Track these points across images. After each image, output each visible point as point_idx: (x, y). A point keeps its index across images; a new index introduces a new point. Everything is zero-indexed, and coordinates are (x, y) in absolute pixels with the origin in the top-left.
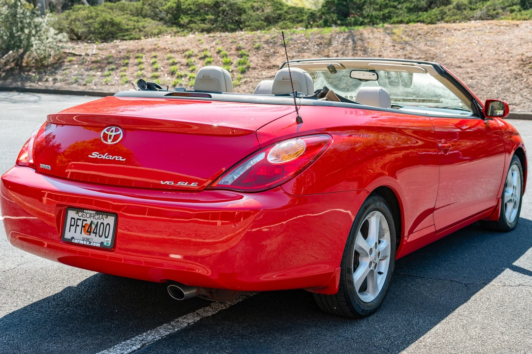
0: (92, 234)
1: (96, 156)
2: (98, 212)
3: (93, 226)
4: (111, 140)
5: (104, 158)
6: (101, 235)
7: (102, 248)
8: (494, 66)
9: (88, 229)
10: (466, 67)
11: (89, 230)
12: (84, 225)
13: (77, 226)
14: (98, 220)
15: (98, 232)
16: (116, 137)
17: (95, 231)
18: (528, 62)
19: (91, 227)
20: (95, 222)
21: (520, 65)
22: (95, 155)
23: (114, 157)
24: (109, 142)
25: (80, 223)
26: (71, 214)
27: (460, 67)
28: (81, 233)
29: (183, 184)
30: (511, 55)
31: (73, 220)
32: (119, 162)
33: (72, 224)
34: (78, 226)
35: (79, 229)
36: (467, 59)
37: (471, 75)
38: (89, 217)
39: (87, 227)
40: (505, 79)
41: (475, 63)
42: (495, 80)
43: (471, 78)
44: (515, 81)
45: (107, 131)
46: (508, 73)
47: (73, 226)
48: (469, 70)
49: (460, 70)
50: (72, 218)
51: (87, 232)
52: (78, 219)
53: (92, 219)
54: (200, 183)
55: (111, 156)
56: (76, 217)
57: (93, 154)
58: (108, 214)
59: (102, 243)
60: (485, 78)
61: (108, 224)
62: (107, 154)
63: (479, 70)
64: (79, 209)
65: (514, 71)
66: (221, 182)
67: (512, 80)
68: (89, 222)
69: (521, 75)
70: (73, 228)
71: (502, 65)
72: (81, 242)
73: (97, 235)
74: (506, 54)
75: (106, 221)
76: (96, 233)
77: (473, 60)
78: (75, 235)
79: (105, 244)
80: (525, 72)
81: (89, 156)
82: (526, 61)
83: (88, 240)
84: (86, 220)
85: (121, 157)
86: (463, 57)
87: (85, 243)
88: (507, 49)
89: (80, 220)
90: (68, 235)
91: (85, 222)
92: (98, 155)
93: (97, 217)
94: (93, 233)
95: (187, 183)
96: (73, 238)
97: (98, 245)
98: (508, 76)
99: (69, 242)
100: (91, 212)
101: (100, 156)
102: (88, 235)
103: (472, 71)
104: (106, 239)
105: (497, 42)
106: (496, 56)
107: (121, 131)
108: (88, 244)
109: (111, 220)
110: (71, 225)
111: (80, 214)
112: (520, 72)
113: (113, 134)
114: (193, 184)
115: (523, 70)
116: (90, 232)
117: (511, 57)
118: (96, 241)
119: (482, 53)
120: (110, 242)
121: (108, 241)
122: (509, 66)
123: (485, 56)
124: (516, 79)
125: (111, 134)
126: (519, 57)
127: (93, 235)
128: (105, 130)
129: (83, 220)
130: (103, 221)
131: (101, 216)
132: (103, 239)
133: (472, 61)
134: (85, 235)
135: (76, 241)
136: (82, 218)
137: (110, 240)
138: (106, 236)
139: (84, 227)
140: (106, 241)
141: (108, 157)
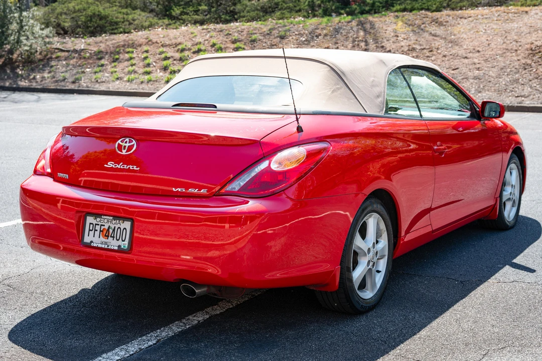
0: (109, 238)
2: (116, 217)
3: (111, 231)
4: (125, 151)
5: (119, 167)
6: (118, 239)
7: (120, 250)
8: (501, 56)
10: (473, 58)
11: (107, 235)
12: (102, 230)
14: (115, 225)
15: (115, 236)
16: (130, 148)
17: (112, 235)
18: (538, 51)
19: (109, 231)
20: (113, 226)
21: (529, 54)
22: (110, 164)
23: (128, 167)
24: (124, 152)
25: (98, 228)
26: (90, 220)
27: (466, 58)
28: (99, 237)
29: (193, 191)
30: (519, 44)
31: (91, 225)
32: (134, 171)
33: (91, 229)
34: (97, 230)
35: (97, 233)
36: (474, 49)
37: (478, 66)
38: (107, 222)
39: (105, 232)
40: (513, 69)
41: (482, 53)
42: (503, 71)
43: (478, 69)
44: (524, 72)
45: (121, 142)
46: (517, 63)
47: (92, 230)
48: (476, 61)
49: (466, 61)
50: (90, 224)
51: (105, 236)
52: (96, 224)
53: (109, 224)
54: (209, 189)
55: (126, 166)
56: (94, 222)
58: (124, 219)
59: (119, 246)
60: (493, 69)
61: (125, 229)
62: (122, 163)
63: (486, 61)
64: (97, 215)
65: (523, 61)
66: (229, 188)
67: (520, 70)
68: (106, 227)
69: (530, 65)
70: (92, 233)
71: (511, 55)
72: (100, 246)
73: (115, 238)
74: (514, 43)
75: (122, 226)
76: (113, 237)
77: (480, 50)
78: (94, 240)
79: (122, 247)
80: (534, 61)
81: (105, 165)
82: (535, 50)
83: (106, 243)
84: (104, 225)
85: (135, 167)
86: (469, 47)
87: (103, 246)
88: (515, 37)
89: (99, 225)
90: (87, 239)
91: (103, 227)
92: (113, 164)
93: (114, 222)
94: (111, 237)
95: (197, 190)
96: (92, 242)
97: (116, 248)
98: (517, 67)
99: (88, 246)
100: (108, 217)
101: (115, 166)
102: (106, 239)
103: (479, 62)
104: (123, 242)
105: (505, 31)
106: (504, 46)
107: (134, 142)
108: (106, 247)
109: (127, 225)
110: (90, 230)
111: (98, 219)
112: (529, 62)
113: (127, 145)
114: (203, 190)
115: (533, 60)
116: (108, 236)
117: (520, 46)
118: (114, 244)
119: (490, 42)
120: (127, 245)
121: (125, 245)
122: (517, 56)
123: (493, 45)
124: (525, 69)
125: (125, 145)
126: (528, 46)
127: (110, 239)
128: (119, 141)
129: (101, 225)
130: (120, 226)
131: (118, 221)
132: (120, 243)
133: (478, 51)
134: (103, 239)
135: (95, 245)
136: (100, 223)
137: (127, 243)
138: (123, 239)
139: (102, 231)
140: (124, 244)
141: (123, 167)
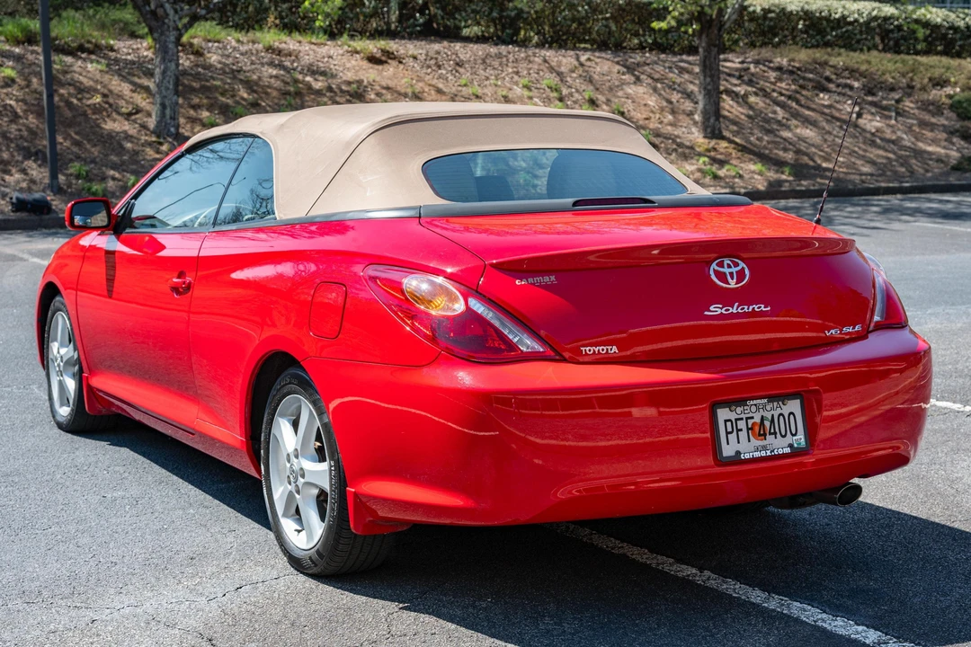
0: (768, 436)
1: (719, 311)
2: (771, 398)
3: (767, 424)
4: (735, 280)
5: (735, 311)
6: (784, 434)
7: (796, 452)
9: (760, 431)
11: (762, 432)
12: (750, 426)
13: (738, 430)
14: (772, 412)
15: (777, 430)
17: (772, 431)
19: (764, 425)
20: (768, 415)
22: (716, 309)
23: (751, 308)
24: (733, 284)
25: (742, 424)
26: (723, 414)
28: (749, 441)
29: (848, 330)
31: (729, 424)
33: (729, 429)
34: (741, 430)
35: (743, 435)
38: (758, 410)
39: (757, 429)
47: (731, 432)
50: (726, 421)
51: (760, 435)
52: (736, 420)
53: (762, 413)
55: (746, 307)
56: (733, 416)
57: (712, 308)
58: (782, 398)
59: (791, 446)
61: (792, 413)
62: (736, 304)
64: (730, 404)
68: (757, 419)
70: (733, 437)
72: (757, 454)
73: (778, 435)
75: (786, 410)
76: (775, 433)
78: (740, 448)
79: (796, 445)
81: (706, 313)
83: (764, 448)
84: (752, 418)
85: (763, 306)
87: (763, 454)
89: (742, 419)
90: (728, 451)
91: (750, 422)
92: (721, 308)
93: (768, 408)
94: (770, 434)
95: (851, 327)
96: (738, 453)
97: (788, 450)
99: (736, 460)
100: (755, 402)
101: (726, 310)
102: (762, 440)
104: (795, 438)
107: (742, 265)
108: (769, 453)
109: (794, 406)
110: (727, 433)
111: (739, 410)
113: (734, 270)
114: (857, 327)
116: (765, 435)
118: (780, 445)
120: (803, 440)
121: (800, 439)
125: (730, 270)
127: (770, 438)
128: (714, 266)
129: (747, 418)
130: (781, 412)
131: (775, 404)
132: (789, 439)
134: (756, 442)
135: (747, 456)
136: (743, 416)
137: (802, 437)
138: (794, 432)
139: (751, 429)
140: (796, 440)
141: (742, 309)
